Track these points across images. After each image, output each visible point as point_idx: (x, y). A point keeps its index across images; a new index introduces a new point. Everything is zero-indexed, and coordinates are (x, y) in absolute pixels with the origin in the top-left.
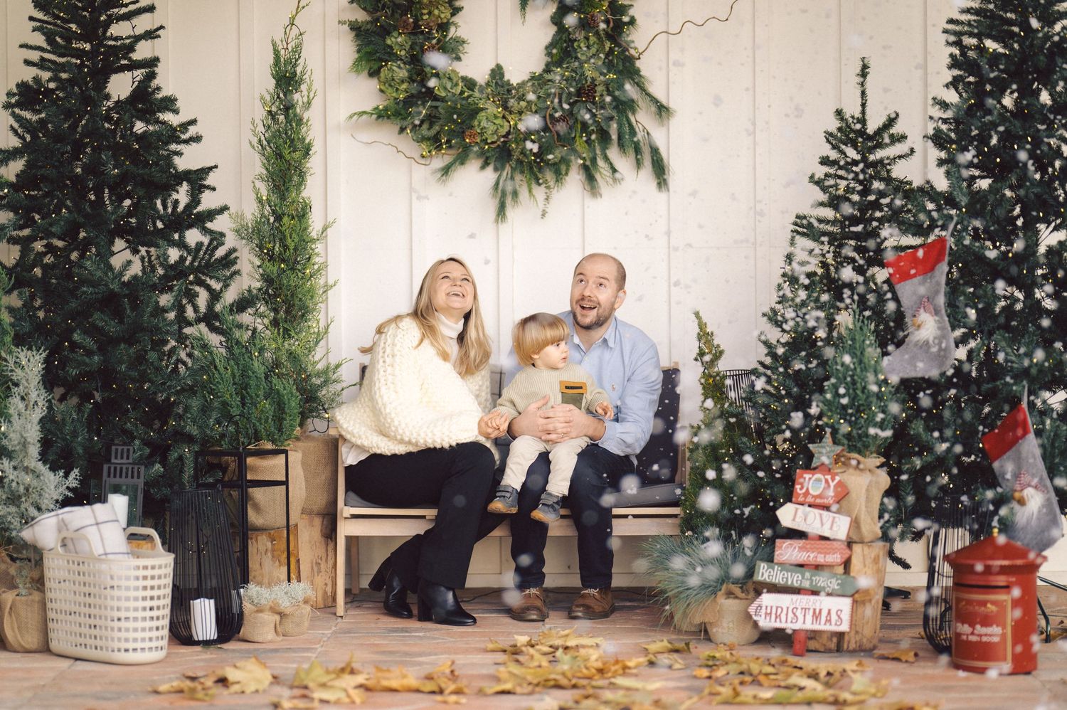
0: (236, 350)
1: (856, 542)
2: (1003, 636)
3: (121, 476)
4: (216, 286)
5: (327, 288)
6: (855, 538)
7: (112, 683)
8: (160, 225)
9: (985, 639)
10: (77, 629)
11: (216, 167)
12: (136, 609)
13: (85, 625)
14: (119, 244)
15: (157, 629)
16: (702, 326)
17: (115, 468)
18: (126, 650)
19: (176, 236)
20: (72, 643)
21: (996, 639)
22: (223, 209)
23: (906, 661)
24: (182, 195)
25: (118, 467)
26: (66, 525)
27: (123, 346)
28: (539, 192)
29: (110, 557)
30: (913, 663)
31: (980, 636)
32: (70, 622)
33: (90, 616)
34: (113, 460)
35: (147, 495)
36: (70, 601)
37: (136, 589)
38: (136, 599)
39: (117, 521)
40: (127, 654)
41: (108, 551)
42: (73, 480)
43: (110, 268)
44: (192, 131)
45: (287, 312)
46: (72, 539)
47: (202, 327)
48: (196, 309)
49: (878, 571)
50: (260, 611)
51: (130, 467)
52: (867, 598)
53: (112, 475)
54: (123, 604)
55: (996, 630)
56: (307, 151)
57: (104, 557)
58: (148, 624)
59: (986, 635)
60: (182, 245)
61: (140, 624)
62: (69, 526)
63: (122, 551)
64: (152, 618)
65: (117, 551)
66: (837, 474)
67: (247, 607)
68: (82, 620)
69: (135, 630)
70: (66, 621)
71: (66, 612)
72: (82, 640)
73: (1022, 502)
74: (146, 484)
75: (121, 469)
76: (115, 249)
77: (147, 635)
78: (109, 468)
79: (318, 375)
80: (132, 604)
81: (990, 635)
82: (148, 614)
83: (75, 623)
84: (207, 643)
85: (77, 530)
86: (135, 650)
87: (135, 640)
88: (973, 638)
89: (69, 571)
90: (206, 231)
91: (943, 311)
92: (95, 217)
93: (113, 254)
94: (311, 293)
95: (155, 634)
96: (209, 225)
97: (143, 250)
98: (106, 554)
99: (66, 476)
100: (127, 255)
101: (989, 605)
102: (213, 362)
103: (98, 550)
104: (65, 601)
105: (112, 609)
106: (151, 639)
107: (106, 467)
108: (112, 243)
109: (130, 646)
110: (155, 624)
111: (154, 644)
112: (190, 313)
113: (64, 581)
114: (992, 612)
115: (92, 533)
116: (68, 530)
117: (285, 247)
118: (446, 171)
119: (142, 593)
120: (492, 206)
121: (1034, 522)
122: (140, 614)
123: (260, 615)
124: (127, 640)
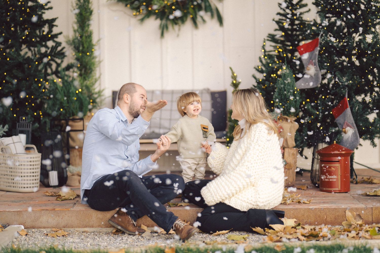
0: (66, 84)
1: (286, 148)
2: (337, 179)
3: (23, 127)
4: (59, 61)
5: (100, 62)
6: (286, 146)
7: (18, 198)
8: (38, 39)
9: (331, 180)
10: (7, 180)
11: (57, 18)
12: (27, 173)
13: (10, 179)
14: (24, 46)
15: (35, 180)
16: (233, 73)
17: (21, 125)
18: (24, 188)
19: (44, 43)
20: (5, 185)
21: (335, 180)
22: (61, 33)
23: (304, 190)
24: (46, 29)
25: (22, 124)
26: (3, 143)
27: (24, 81)
28: (176, 27)
29: (18, 154)
30: (306, 190)
31: (329, 179)
32: (5, 178)
33: (11, 176)
34: (20, 122)
35: (33, 134)
36: (4, 171)
37: (27, 165)
38: (27, 169)
39: (21, 142)
40: (24, 189)
41: (18, 152)
42: (6, 128)
43: (20, 55)
44: (49, 5)
45: (85, 71)
46: (5, 148)
47: (54, 76)
48: (52, 70)
49: (294, 158)
50: (73, 175)
51: (26, 124)
52: (290, 168)
53: (20, 127)
54: (23, 171)
55: (334, 177)
56: (91, 12)
57: (16, 154)
58: (32, 178)
59: (331, 179)
60: (46, 47)
61: (29, 178)
62: (4, 144)
63: (23, 152)
64: (33, 176)
65: (21, 153)
66: (279, 123)
67: (69, 174)
68: (9, 177)
69: (27, 180)
70: (3, 178)
71: (3, 174)
72: (9, 185)
73: (345, 132)
74: (33, 131)
75: (23, 125)
76: (22, 48)
77: (32, 182)
78: (19, 125)
79: (96, 93)
80: (26, 171)
81: (333, 179)
82: (32, 174)
83: (6, 178)
84: (54, 187)
85: (7, 145)
86: (27, 187)
87: (27, 184)
88: (327, 180)
89: (4, 160)
90: (54, 41)
91: (317, 64)
92: (14, 36)
93: (21, 50)
94: (93, 64)
95: (34, 182)
96: (55, 39)
97: (32, 49)
98: (17, 154)
99: (3, 127)
100: (27, 50)
101: (332, 168)
102: (57, 88)
103: (14, 152)
104: (3, 171)
105: (19, 173)
106: (33, 184)
107: (17, 124)
108: (21, 46)
109: (26, 186)
110: (34, 178)
111: (34, 185)
112: (49, 71)
113: (2, 163)
114: (333, 170)
115: (12, 146)
116: (3, 145)
117: (83, 47)
118: (142, 20)
119: (29, 167)
120: (159, 32)
121: (350, 140)
122: (29, 174)
123: (73, 177)
124: (24, 184)
